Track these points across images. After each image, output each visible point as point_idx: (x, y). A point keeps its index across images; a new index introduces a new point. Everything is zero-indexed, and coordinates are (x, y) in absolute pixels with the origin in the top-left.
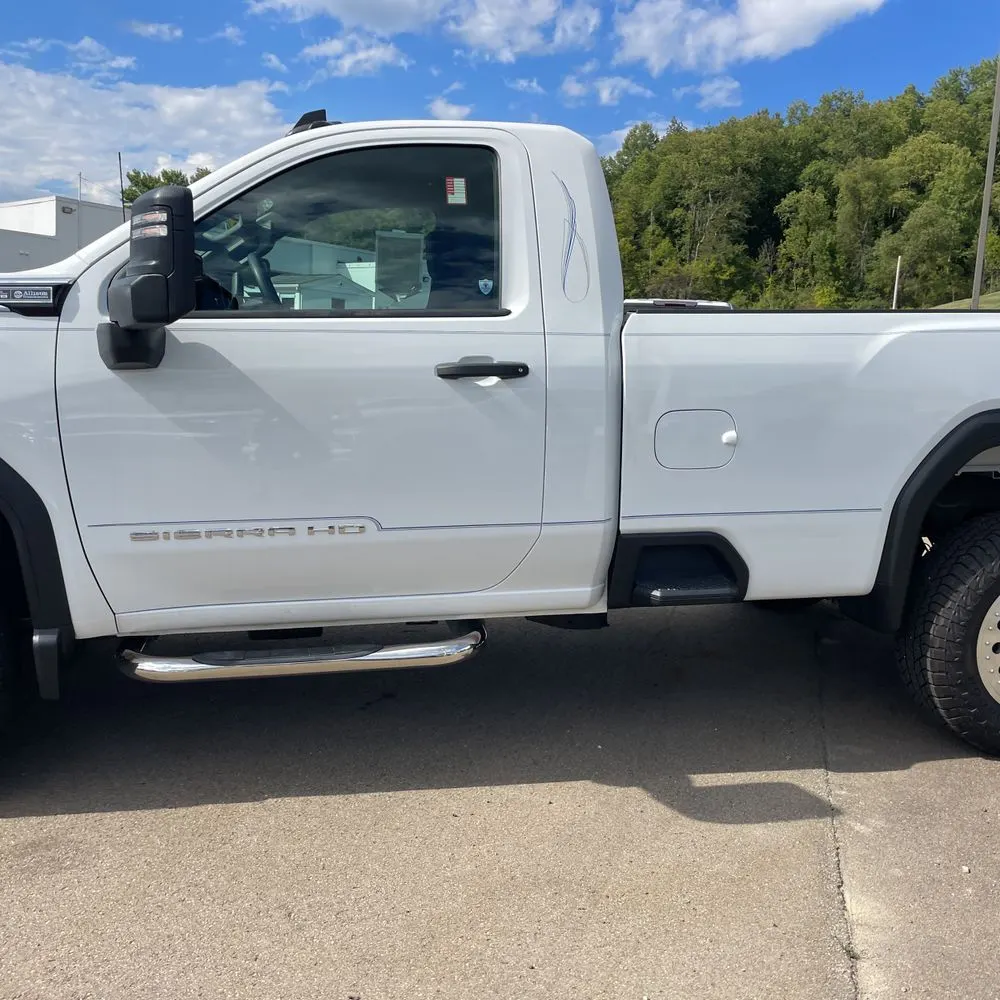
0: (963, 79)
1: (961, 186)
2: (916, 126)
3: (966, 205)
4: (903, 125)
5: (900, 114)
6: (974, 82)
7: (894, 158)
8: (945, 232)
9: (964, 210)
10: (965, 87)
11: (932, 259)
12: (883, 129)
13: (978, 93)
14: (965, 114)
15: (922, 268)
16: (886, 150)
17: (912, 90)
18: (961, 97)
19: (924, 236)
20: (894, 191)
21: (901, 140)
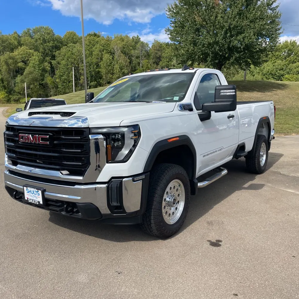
0: (31, 31)
1: (38, 63)
2: (20, 44)
3: (40, 68)
4: (16, 43)
5: (14, 40)
6: (34, 32)
7: (16, 53)
8: (36, 76)
9: (40, 70)
10: (32, 34)
11: (34, 84)
12: (10, 44)
13: (36, 36)
14: (34, 42)
15: (32, 86)
16: (12, 50)
17: (16, 33)
18: (31, 37)
19: (30, 77)
20: (18, 63)
21: (16, 47)
